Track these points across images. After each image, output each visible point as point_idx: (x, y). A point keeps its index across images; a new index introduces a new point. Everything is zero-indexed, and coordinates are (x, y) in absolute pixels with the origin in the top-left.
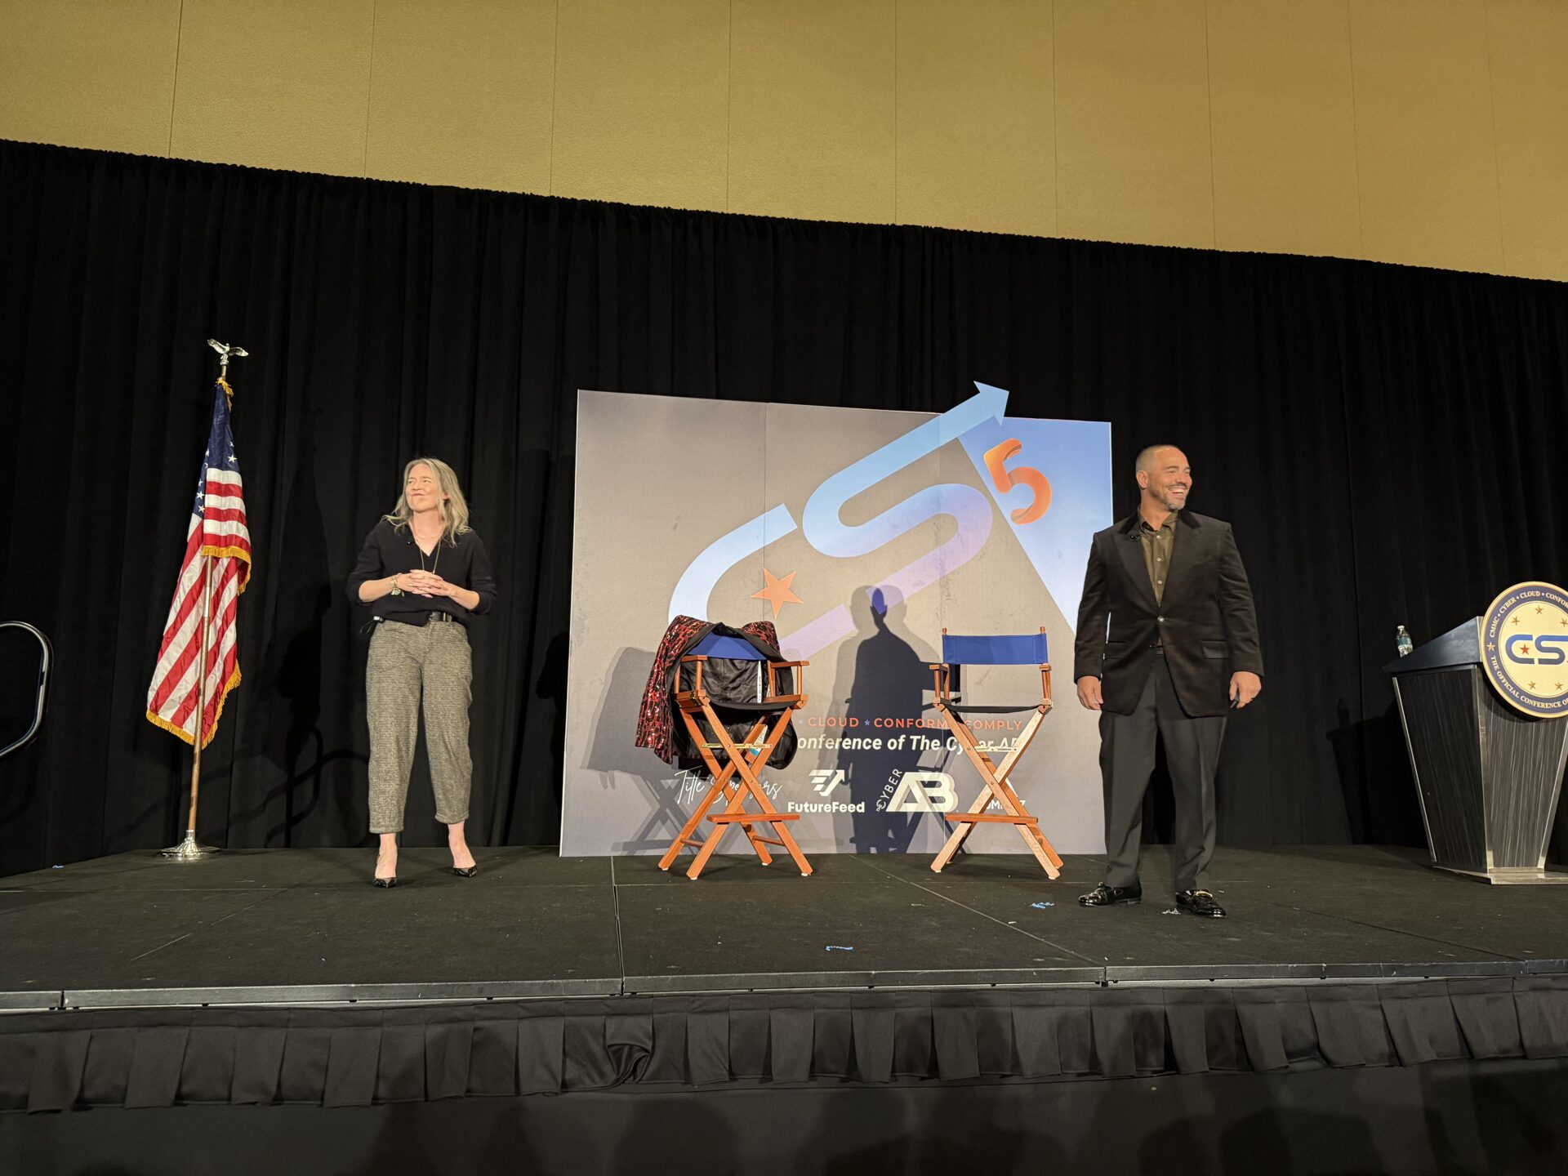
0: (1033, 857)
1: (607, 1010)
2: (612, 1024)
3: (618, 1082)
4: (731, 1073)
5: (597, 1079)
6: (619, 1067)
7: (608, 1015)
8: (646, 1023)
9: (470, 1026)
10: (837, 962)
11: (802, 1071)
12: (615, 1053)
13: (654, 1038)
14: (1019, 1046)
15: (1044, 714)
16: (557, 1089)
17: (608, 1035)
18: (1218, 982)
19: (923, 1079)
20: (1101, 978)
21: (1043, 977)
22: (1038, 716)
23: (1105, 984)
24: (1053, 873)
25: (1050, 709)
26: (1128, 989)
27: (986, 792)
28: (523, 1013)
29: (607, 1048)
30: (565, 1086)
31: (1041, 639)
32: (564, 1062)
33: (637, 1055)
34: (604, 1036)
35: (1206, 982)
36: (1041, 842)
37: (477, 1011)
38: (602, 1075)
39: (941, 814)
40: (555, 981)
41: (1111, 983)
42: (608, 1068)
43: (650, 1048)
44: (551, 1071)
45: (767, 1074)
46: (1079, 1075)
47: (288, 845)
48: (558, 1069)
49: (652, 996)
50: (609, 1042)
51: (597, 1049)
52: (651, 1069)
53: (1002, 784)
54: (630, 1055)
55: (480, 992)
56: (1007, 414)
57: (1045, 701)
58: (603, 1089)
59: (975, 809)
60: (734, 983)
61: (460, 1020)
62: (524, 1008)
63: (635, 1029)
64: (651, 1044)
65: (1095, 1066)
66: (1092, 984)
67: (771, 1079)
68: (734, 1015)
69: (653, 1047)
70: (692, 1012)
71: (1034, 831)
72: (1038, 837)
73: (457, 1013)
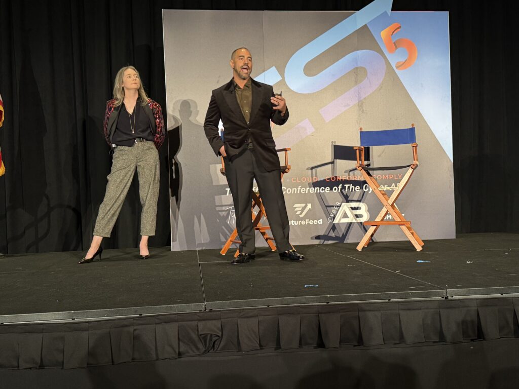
0: (409, 242)
1: (198, 318)
2: (201, 325)
3: (205, 352)
4: (261, 345)
5: (195, 351)
6: (206, 345)
7: (199, 320)
8: (218, 324)
9: (132, 329)
10: (311, 292)
11: (296, 343)
12: (203, 338)
13: (222, 330)
14: (403, 329)
15: (414, 169)
16: (176, 356)
17: (199, 330)
18: (505, 295)
19: (355, 346)
20: (444, 295)
21: (414, 296)
22: (410, 170)
23: (447, 298)
24: (419, 248)
25: (417, 166)
26: (459, 300)
27: (384, 211)
28: (157, 321)
29: (199, 336)
30: (180, 354)
31: (412, 131)
32: (179, 344)
33: (214, 339)
34: (198, 330)
35: (499, 295)
36: (412, 234)
37: (135, 321)
38: (198, 349)
39: (361, 223)
40: (172, 305)
41: (449, 298)
42: (200, 346)
43: (220, 335)
44: (173, 348)
45: (278, 346)
46: (434, 342)
47: (37, 252)
48: (176, 346)
49: (220, 311)
50: (200, 333)
51: (194, 336)
52: (222, 344)
53: (392, 206)
54: (211, 339)
55: (136, 312)
56: (393, 10)
57: (415, 162)
58: (198, 355)
59: (378, 219)
60: (261, 303)
61: (126, 326)
62: (158, 319)
63: (213, 327)
64: (221, 333)
65: (442, 338)
66: (440, 298)
67: (280, 348)
68: (261, 318)
69: (222, 335)
70: (239, 318)
71: (409, 229)
72: (411, 231)
73: (125, 323)
